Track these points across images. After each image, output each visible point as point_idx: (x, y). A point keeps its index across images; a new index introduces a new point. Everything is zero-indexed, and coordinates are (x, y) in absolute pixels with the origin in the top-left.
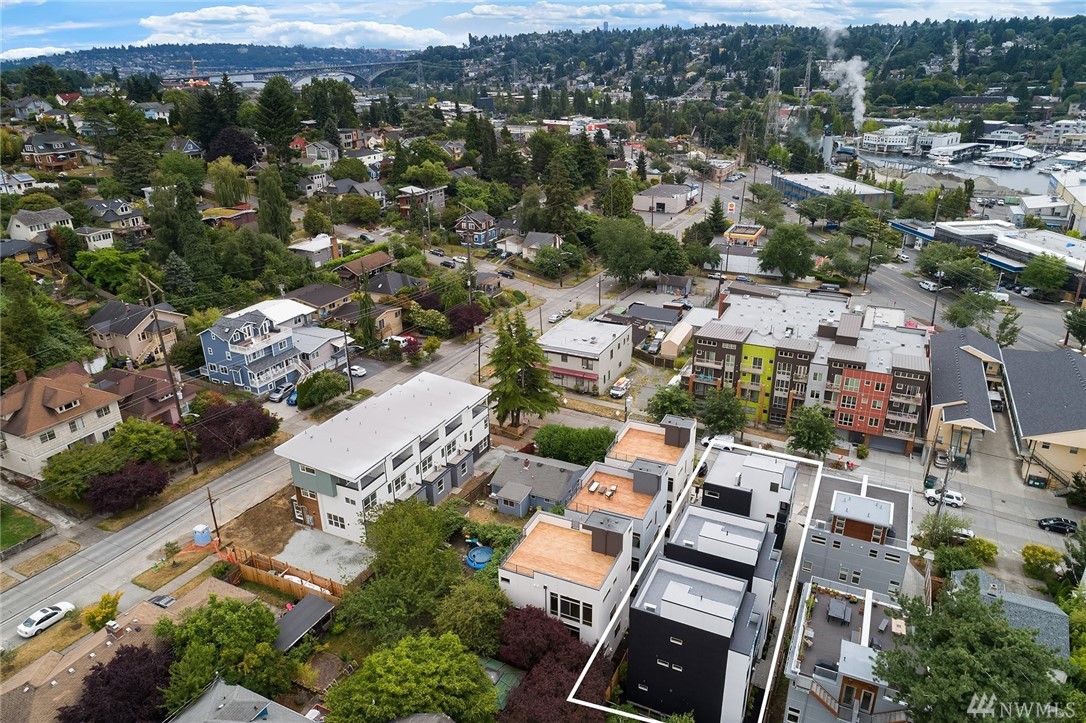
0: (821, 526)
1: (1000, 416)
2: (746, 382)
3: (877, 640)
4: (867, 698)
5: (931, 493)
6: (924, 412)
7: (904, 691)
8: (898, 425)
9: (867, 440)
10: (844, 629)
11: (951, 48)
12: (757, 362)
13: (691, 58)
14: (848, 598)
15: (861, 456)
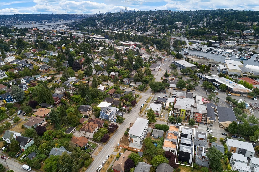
0: (197, 139)
1: (217, 117)
2: (181, 114)
3: (205, 152)
4: (205, 158)
5: (208, 130)
6: (206, 119)
7: (208, 157)
8: (203, 121)
9: (199, 123)
10: (201, 151)
11: (204, 19)
12: (183, 112)
13: (149, 21)
14: (201, 148)
15: (198, 125)
